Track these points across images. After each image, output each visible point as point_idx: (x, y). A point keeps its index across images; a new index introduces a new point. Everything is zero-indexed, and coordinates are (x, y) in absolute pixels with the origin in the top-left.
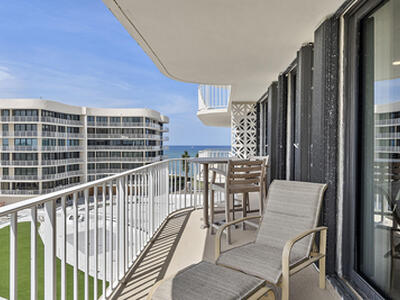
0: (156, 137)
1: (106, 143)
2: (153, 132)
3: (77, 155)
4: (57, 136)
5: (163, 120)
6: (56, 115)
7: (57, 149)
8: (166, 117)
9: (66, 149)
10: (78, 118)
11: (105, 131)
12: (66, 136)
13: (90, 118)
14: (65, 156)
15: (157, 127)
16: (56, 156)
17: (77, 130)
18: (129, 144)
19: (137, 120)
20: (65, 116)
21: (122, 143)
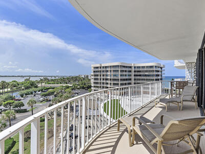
0: (159, 73)
1: (140, 75)
2: (158, 71)
3: (130, 79)
4: (124, 73)
5: (162, 66)
6: (124, 67)
7: (124, 77)
8: (163, 65)
9: (127, 77)
10: (131, 67)
11: (140, 71)
12: (127, 73)
13: (135, 67)
14: (127, 80)
15: (160, 69)
16: (124, 80)
17: (130, 71)
18: (149, 76)
19: (151, 67)
20: (127, 67)
21: (146, 75)
